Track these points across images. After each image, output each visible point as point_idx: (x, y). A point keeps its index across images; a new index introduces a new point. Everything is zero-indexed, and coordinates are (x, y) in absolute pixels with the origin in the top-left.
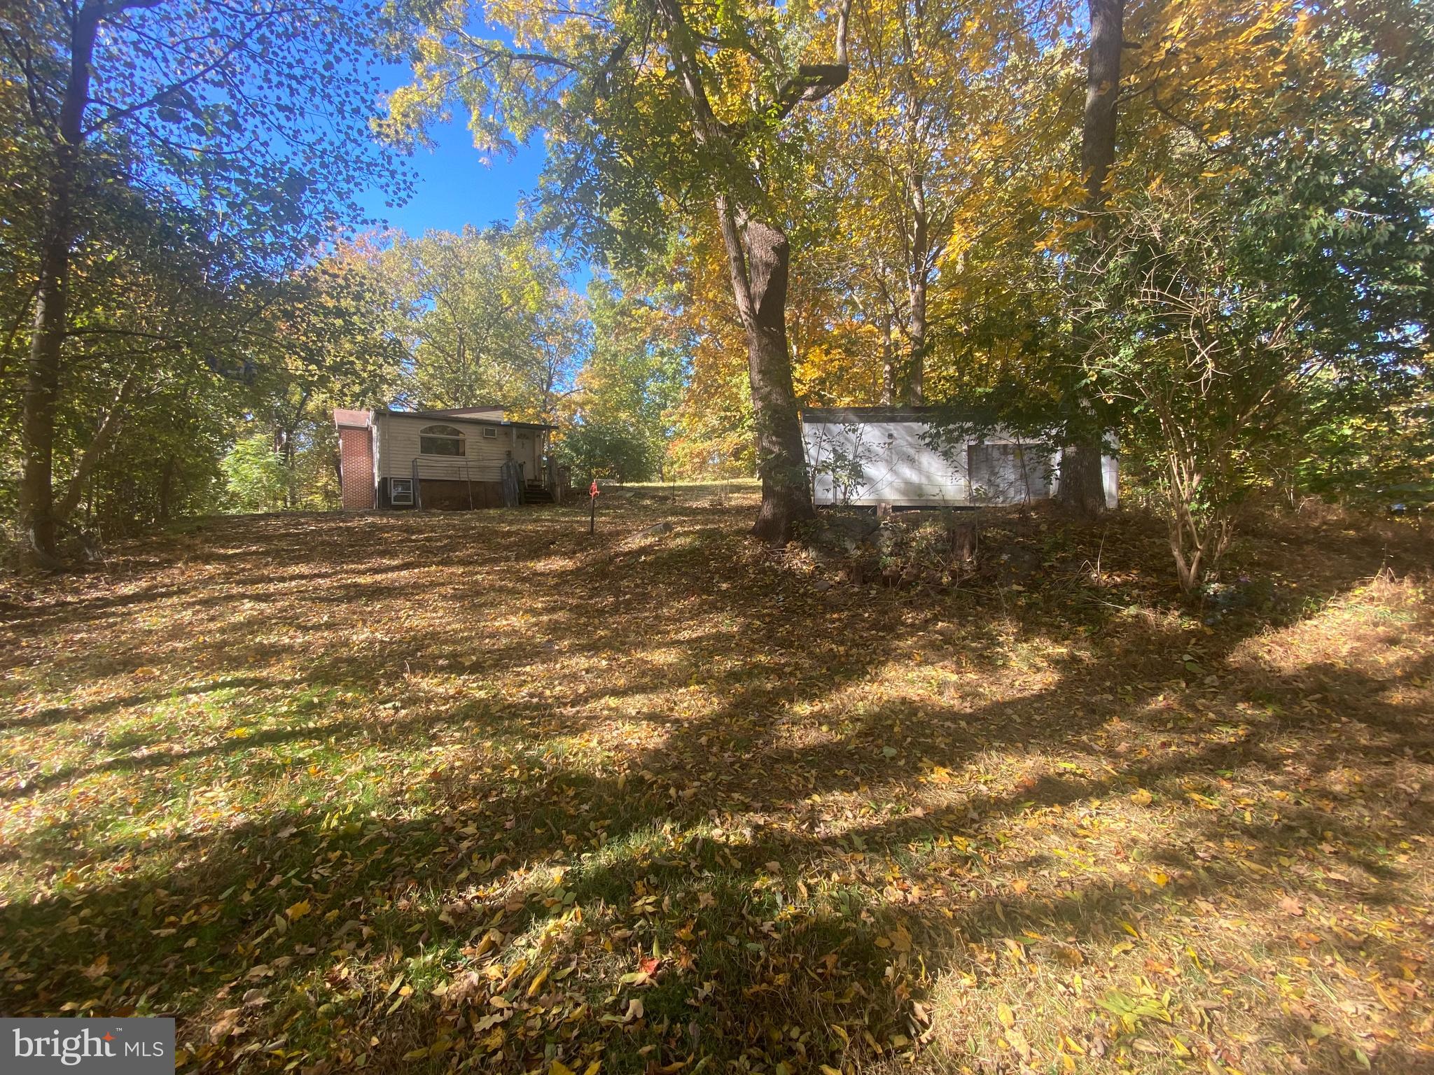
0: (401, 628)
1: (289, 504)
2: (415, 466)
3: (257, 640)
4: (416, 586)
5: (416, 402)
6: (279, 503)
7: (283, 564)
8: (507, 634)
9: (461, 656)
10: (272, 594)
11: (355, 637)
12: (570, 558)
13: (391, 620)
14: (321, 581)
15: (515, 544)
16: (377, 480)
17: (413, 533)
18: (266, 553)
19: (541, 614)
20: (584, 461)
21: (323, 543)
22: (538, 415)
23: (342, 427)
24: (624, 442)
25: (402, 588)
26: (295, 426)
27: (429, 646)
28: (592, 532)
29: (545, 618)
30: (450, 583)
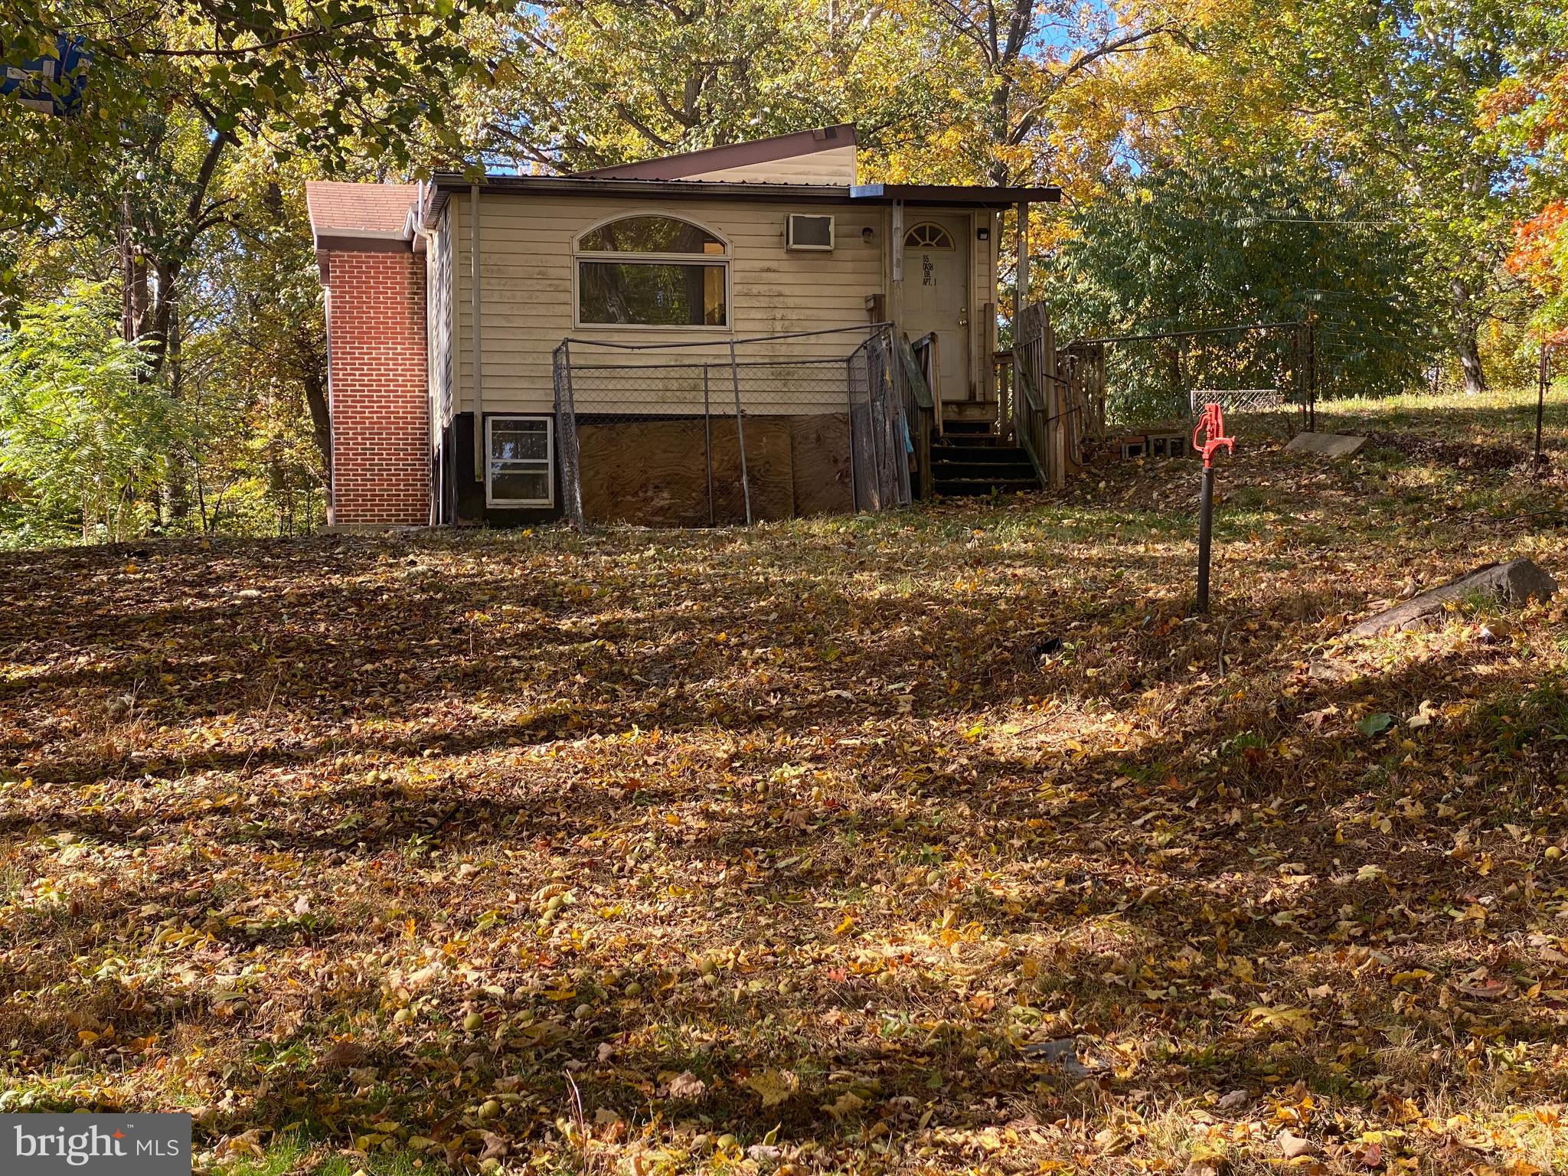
0: (540, 949)
1: (165, 512)
2: (562, 371)
3: (103, 971)
4: (578, 800)
5: (558, 139)
6: (142, 508)
7: (165, 716)
8: (903, 998)
9: (746, 1067)
10: (138, 819)
11: (395, 977)
12: (1120, 706)
13: (507, 919)
14: (283, 776)
15: (909, 650)
16: (440, 422)
17: (563, 609)
18: (119, 679)
19: (1020, 924)
20: (1152, 321)
21: (284, 645)
22: (975, 154)
23: (329, 243)
24: (1315, 232)
25: (537, 807)
26: (185, 248)
27: (635, 1021)
28: (1202, 603)
29: (1038, 942)
30: (693, 793)
